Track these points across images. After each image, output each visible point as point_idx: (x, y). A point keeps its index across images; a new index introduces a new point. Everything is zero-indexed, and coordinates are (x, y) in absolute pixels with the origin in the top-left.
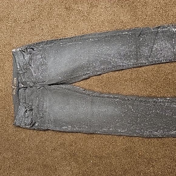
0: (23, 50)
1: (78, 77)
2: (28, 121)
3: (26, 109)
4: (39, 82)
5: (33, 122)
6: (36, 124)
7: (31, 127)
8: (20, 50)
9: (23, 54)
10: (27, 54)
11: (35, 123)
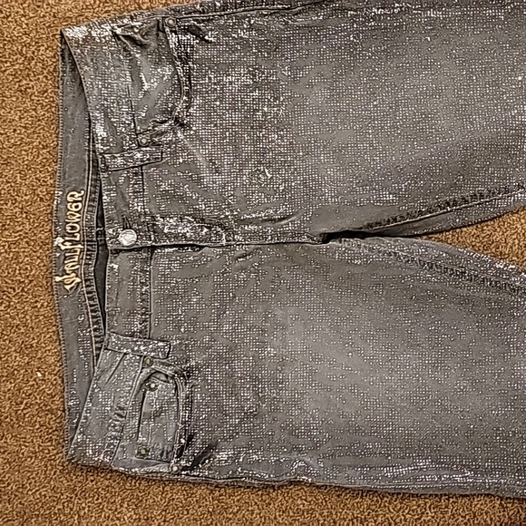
0: (138, 37)
1: (482, 196)
2: (160, 435)
3: (147, 370)
4: (249, 222)
5: (198, 442)
6: (223, 456)
7: (185, 468)
8: (115, 35)
9: (133, 61)
10: (158, 63)
11: (211, 448)
